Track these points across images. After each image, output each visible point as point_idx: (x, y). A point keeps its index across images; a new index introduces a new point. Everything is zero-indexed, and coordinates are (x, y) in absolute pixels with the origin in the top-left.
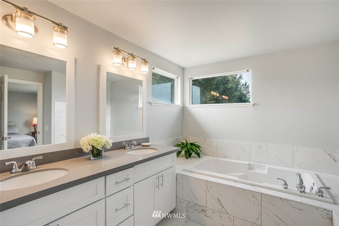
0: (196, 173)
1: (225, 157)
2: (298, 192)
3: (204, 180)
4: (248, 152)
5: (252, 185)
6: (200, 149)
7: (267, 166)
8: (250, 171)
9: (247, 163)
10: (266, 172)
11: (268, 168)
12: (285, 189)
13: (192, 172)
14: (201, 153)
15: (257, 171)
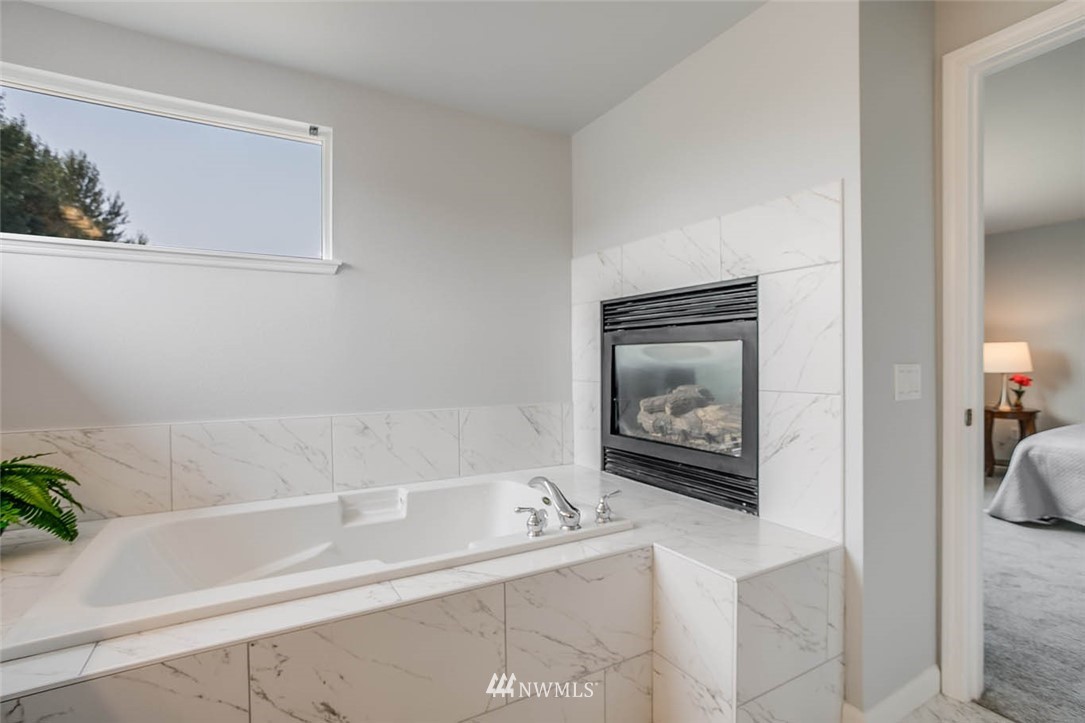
0: (138, 630)
1: (220, 500)
2: (566, 533)
3: (224, 652)
4: (323, 454)
5: (448, 566)
6: (67, 495)
7: (403, 492)
8: (351, 525)
9: (332, 498)
10: (401, 511)
11: (409, 495)
12: (537, 535)
13: (96, 640)
14: (76, 511)
15: (372, 517)
